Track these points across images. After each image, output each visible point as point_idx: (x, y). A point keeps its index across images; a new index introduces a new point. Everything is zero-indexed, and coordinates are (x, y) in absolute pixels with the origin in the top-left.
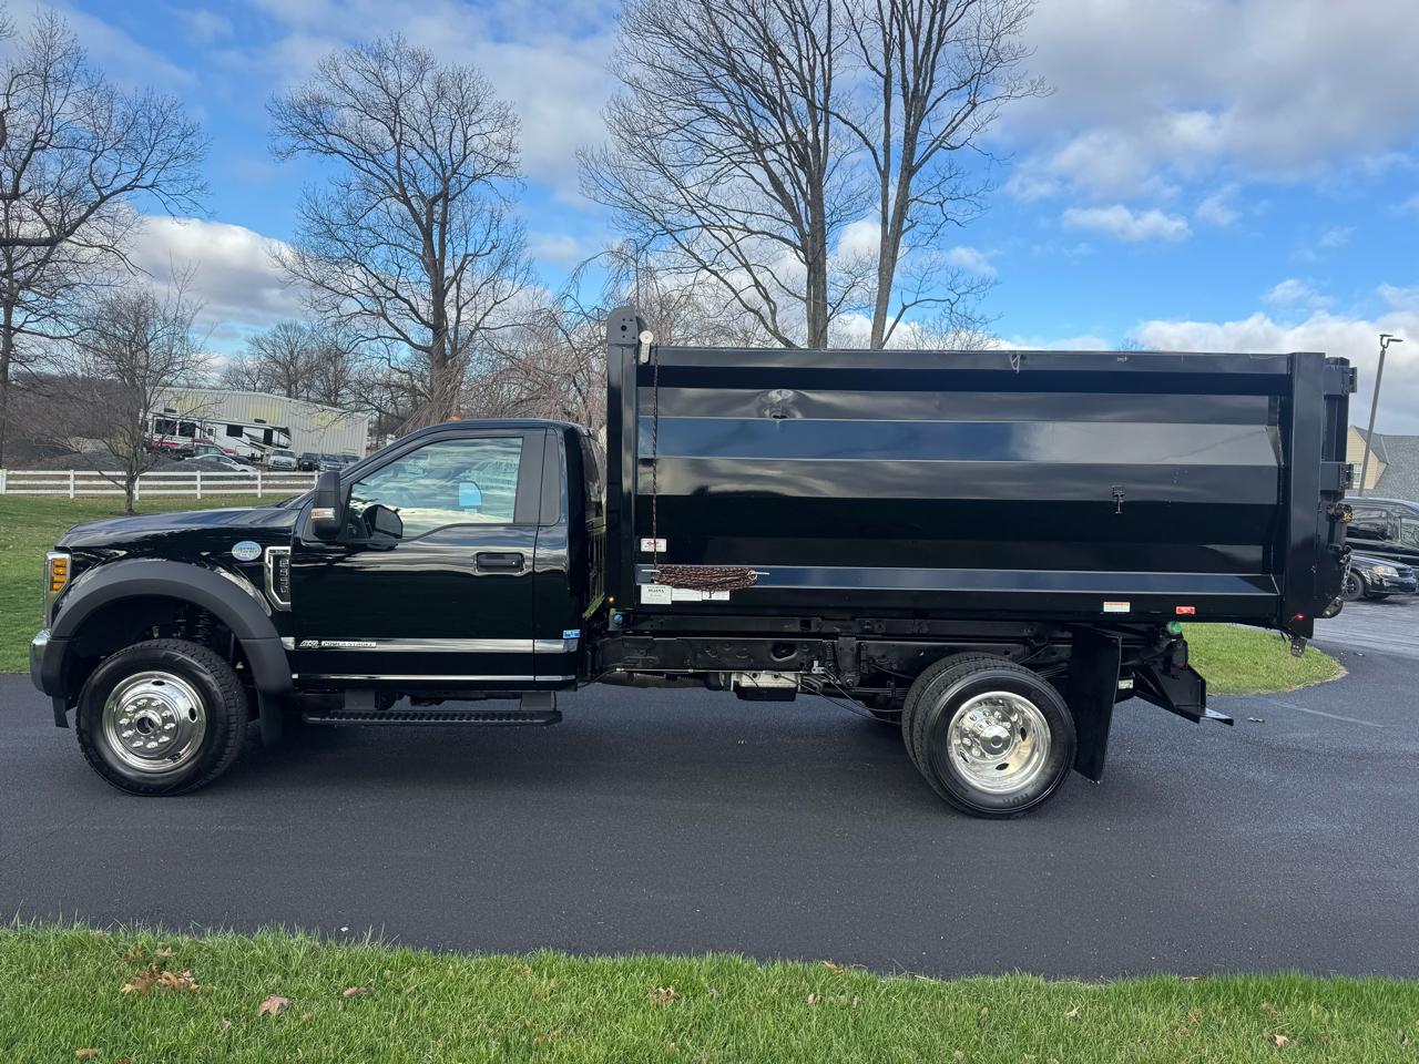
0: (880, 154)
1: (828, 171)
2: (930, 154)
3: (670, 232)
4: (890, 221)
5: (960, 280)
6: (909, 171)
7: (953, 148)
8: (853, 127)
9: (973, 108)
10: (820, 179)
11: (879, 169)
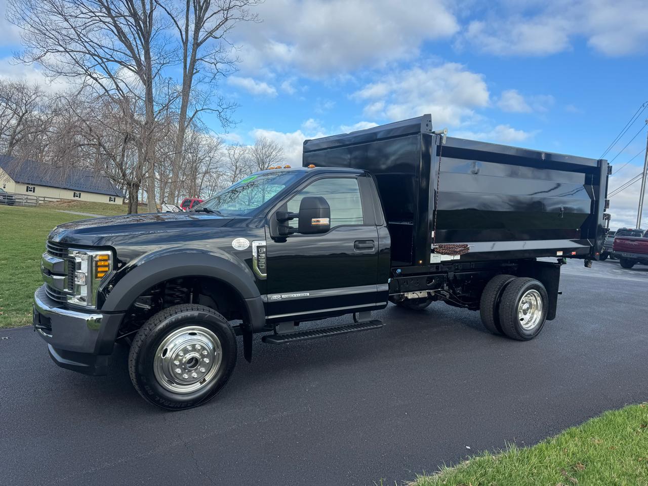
0: (184, 33)
1: (152, 35)
2: (206, 39)
3: (68, 52)
4: (188, 67)
5: (224, 102)
6: (197, 45)
7: (216, 38)
8: (172, 17)
9: (226, 21)
10: (148, 39)
11: (183, 41)
